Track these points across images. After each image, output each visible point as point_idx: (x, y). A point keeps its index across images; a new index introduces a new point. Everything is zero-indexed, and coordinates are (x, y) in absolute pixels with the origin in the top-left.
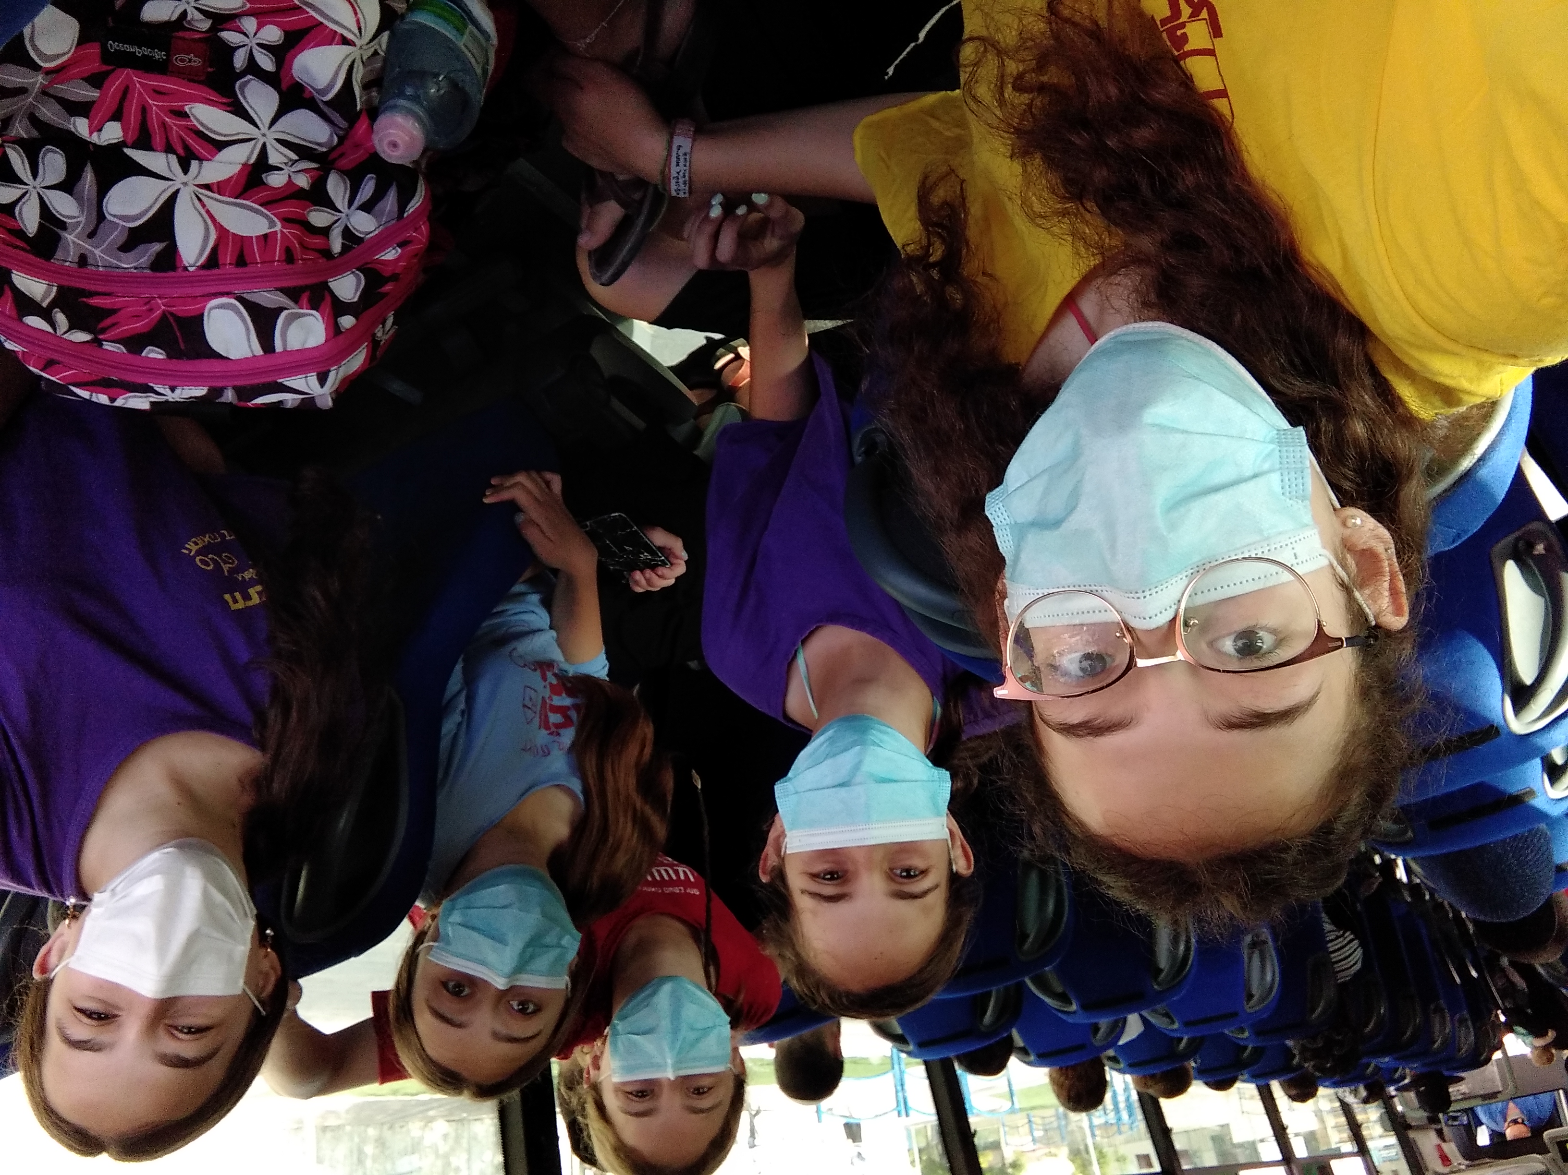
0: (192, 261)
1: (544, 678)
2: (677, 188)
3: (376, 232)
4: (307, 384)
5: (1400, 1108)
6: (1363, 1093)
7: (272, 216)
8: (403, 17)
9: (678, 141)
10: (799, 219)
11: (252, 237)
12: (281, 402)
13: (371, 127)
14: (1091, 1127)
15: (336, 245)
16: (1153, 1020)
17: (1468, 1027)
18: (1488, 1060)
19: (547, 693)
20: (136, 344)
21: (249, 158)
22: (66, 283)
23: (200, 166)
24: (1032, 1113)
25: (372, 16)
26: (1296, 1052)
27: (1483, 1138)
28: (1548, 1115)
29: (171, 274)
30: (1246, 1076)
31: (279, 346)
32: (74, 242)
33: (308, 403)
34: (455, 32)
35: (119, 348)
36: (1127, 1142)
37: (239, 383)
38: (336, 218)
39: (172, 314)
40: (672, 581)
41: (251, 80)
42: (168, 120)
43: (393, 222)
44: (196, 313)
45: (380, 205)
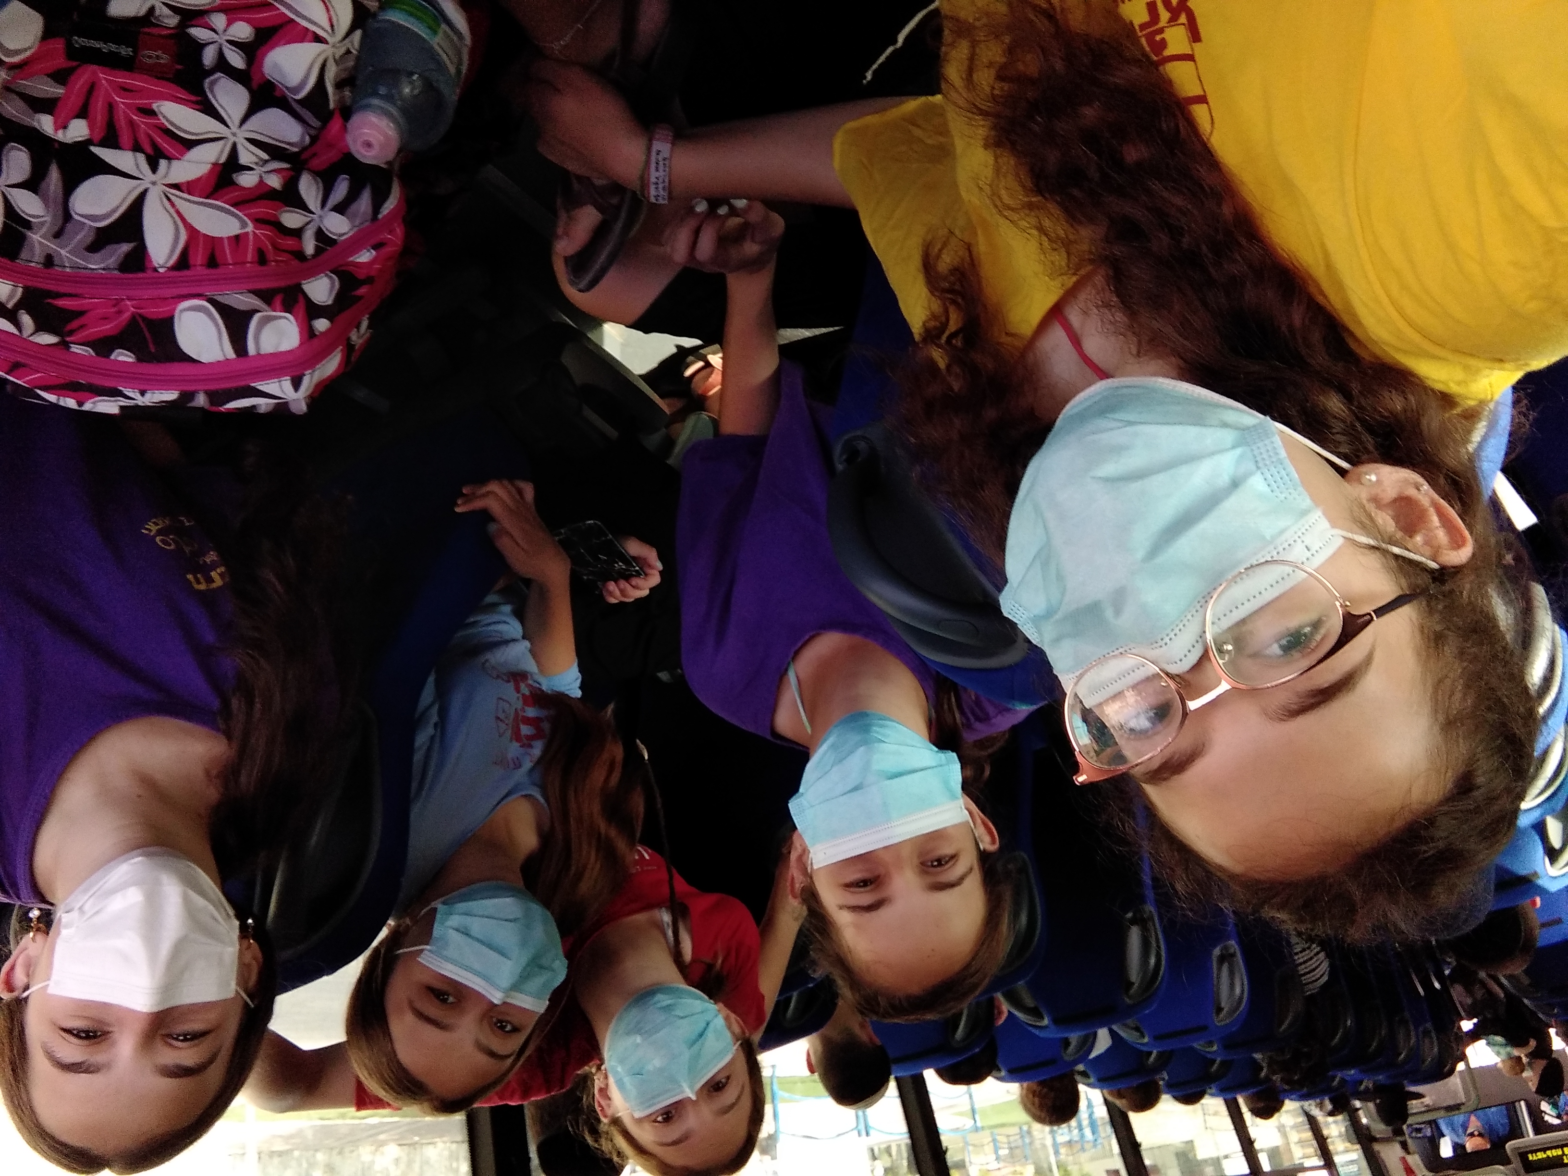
0: (161, 262)
1: (518, 690)
2: (656, 194)
3: (350, 234)
4: (281, 389)
5: (1364, 1121)
6: (1329, 1106)
7: (246, 218)
8: (374, 15)
9: (657, 145)
10: (779, 225)
11: (221, 239)
12: (254, 407)
13: (344, 129)
14: (1055, 1145)
15: (309, 246)
16: (1122, 1034)
17: (1431, 1038)
18: (1452, 1071)
19: (519, 705)
20: (104, 346)
21: (219, 158)
22: (30, 284)
23: (169, 168)
24: (996, 1131)
25: (345, 15)
26: (1264, 1065)
27: (1446, 1150)
28: (1509, 1125)
29: (141, 275)
30: (1213, 1091)
31: (252, 350)
32: (40, 243)
33: (282, 409)
34: (428, 31)
35: (87, 351)
36: (1093, 1159)
37: (212, 386)
38: (309, 219)
39: (140, 315)
40: (645, 592)
41: (219, 78)
42: (135, 118)
43: (367, 224)
44: (166, 315)
45: (354, 207)
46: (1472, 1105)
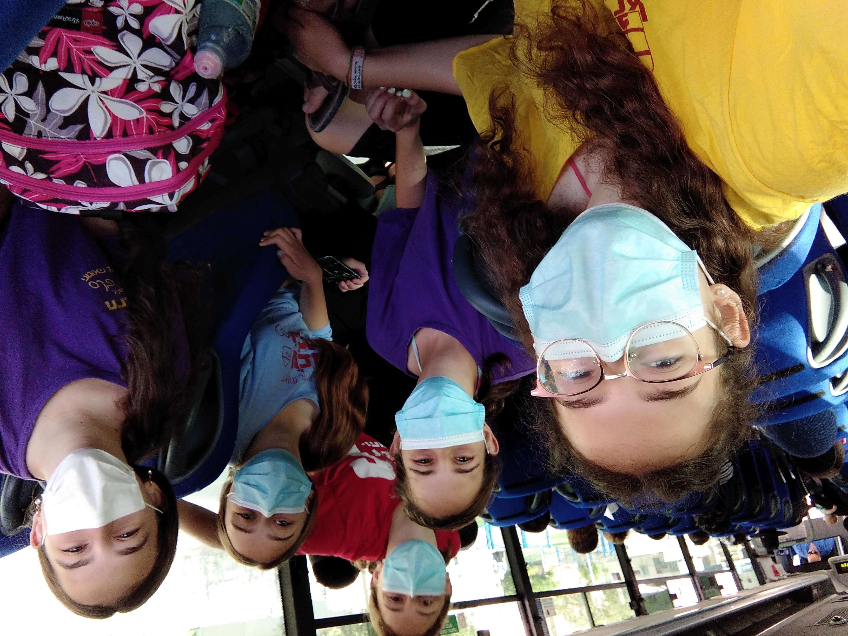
0: (99, 135)
1: (294, 341)
3: (198, 114)
4: (163, 199)
5: (752, 546)
6: (733, 539)
7: (141, 109)
10: (424, 106)
11: (130, 120)
12: (149, 209)
13: (193, 60)
15: (176, 122)
17: (789, 505)
18: (800, 521)
19: (297, 348)
20: (70, 179)
21: (127, 75)
22: (30, 147)
23: (101, 82)
24: (558, 546)
26: (697, 520)
28: (831, 549)
29: (88, 141)
30: (670, 532)
31: (147, 180)
32: (34, 125)
33: (164, 210)
34: (237, 3)
35: (61, 182)
37: (126, 200)
38: (176, 107)
39: (89, 163)
40: (362, 285)
41: (126, 33)
42: (82, 55)
43: (207, 109)
44: (102, 163)
45: (199, 100)
46: (811, 537)
